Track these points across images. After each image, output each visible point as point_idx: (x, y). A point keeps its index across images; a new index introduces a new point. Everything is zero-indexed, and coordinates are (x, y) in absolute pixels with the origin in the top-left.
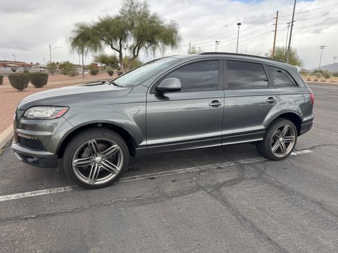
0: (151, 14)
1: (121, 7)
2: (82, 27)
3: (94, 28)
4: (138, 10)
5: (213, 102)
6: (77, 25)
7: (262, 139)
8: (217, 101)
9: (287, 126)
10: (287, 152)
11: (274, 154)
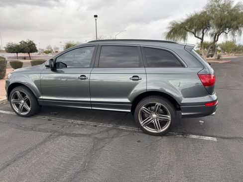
2: (174, 24)
3: (182, 23)
4: (222, 2)
5: (81, 76)
6: (170, 23)
7: (130, 111)
9: (158, 104)
10: (162, 131)
11: (144, 127)
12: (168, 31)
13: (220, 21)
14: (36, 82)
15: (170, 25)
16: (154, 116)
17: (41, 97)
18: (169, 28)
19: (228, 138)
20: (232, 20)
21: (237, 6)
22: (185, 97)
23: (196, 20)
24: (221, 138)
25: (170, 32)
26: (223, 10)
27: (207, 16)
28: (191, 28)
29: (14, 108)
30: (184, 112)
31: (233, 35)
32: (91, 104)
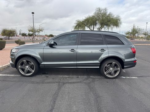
0: (108, 14)
1: (95, 12)
2: (78, 22)
3: (83, 21)
4: (102, 12)
5: (71, 50)
6: (76, 21)
7: (99, 67)
8: (74, 50)
9: (114, 63)
10: (115, 76)
11: (107, 75)
12: (75, 25)
13: (102, 21)
14: (40, 54)
15: (76, 22)
16: (111, 69)
17: (43, 63)
18: (75, 23)
19: (140, 77)
20: (108, 21)
21: (109, 15)
22: (126, 59)
23: (90, 20)
24: (139, 77)
25: (76, 26)
26: (103, 16)
27: (96, 18)
28: (87, 24)
29: (20, 71)
30: (125, 66)
31: (108, 29)
32: (77, 65)
